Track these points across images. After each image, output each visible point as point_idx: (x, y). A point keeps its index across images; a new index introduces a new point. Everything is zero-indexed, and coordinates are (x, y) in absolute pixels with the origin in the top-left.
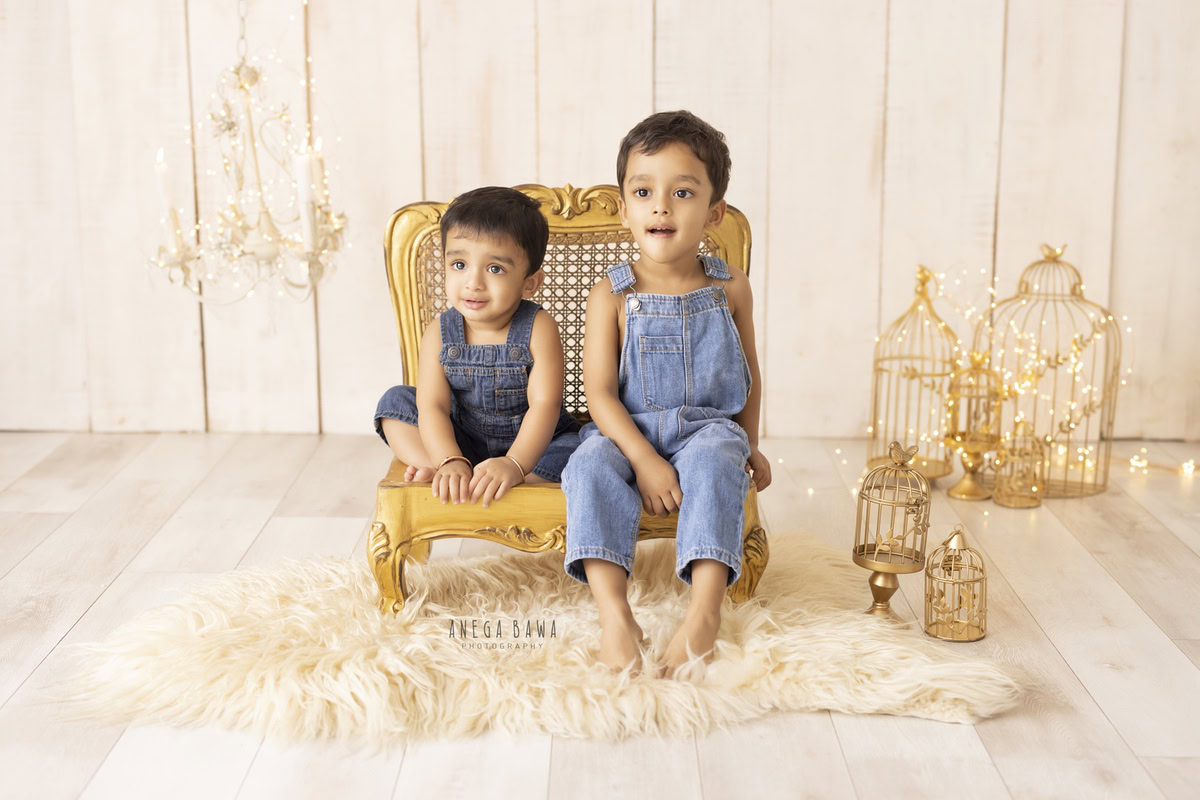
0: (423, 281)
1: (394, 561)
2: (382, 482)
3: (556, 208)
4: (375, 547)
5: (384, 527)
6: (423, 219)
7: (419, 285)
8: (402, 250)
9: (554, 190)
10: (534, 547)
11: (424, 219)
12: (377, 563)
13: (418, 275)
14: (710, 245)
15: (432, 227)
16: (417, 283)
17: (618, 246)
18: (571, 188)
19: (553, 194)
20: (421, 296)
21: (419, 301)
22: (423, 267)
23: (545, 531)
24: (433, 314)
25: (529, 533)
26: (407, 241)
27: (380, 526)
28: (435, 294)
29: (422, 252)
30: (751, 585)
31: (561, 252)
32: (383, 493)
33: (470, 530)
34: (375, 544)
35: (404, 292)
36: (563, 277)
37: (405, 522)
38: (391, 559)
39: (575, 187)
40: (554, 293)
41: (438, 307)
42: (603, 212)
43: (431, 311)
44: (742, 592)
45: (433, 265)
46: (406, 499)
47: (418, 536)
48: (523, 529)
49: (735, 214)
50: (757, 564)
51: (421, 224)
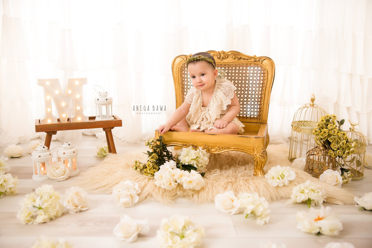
3: (218, 57)
7: (181, 78)
8: (177, 68)
9: (218, 52)
11: (182, 60)
14: (262, 69)
17: (236, 68)
21: (181, 82)
22: (182, 73)
23: (201, 146)
26: (178, 65)
29: (182, 68)
30: (261, 167)
33: (180, 144)
39: (224, 51)
42: (232, 58)
45: (184, 72)
49: (270, 60)
50: (263, 161)
51: (182, 61)
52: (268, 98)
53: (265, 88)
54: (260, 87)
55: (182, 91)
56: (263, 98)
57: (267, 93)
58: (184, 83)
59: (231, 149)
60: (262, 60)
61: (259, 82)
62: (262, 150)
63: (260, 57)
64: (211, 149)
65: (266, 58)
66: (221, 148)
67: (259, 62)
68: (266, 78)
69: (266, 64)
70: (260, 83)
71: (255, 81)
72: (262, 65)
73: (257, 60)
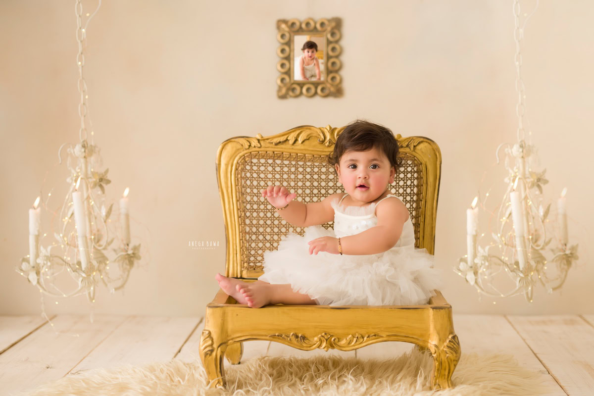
0: (239, 184)
1: (216, 355)
2: (210, 304)
3: (321, 140)
4: (204, 346)
5: (210, 333)
6: (240, 147)
7: (237, 187)
8: (227, 165)
9: (320, 129)
10: (307, 347)
12: (205, 357)
13: (237, 180)
14: (416, 162)
15: (246, 152)
16: (236, 186)
18: (330, 128)
19: (319, 131)
20: (238, 193)
21: (237, 197)
22: (239, 176)
23: (314, 337)
24: (245, 204)
25: (304, 338)
26: (231, 158)
27: (207, 332)
28: (247, 192)
29: (239, 167)
30: (449, 373)
31: (324, 166)
32: (209, 311)
33: (266, 336)
34: (204, 344)
35: (227, 191)
36: (326, 181)
37: (223, 329)
38: (214, 354)
39: (333, 127)
40: (319, 191)
41: (248, 200)
43: (244, 203)
44: (443, 377)
45: (245, 175)
46: (224, 314)
47: (232, 339)
48: (300, 335)
49: (432, 143)
50: (453, 359)
51: (238, 149)
52: (432, 224)
53: (423, 202)
54: (413, 200)
55: (240, 217)
56: (422, 224)
57: (428, 213)
58: (246, 199)
59: (382, 337)
60: (415, 144)
61: (411, 190)
62: (450, 334)
63: (410, 138)
64: (337, 340)
65: (422, 139)
66: (359, 336)
67: (407, 150)
68: (425, 181)
69: (422, 152)
70: (412, 192)
71: (403, 188)
72: (414, 154)
73: (405, 145)
